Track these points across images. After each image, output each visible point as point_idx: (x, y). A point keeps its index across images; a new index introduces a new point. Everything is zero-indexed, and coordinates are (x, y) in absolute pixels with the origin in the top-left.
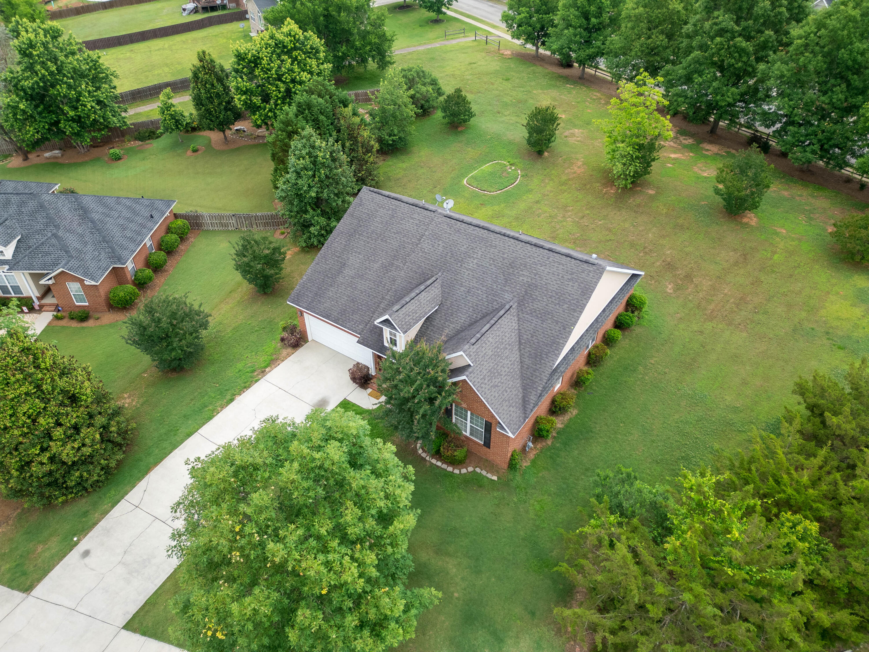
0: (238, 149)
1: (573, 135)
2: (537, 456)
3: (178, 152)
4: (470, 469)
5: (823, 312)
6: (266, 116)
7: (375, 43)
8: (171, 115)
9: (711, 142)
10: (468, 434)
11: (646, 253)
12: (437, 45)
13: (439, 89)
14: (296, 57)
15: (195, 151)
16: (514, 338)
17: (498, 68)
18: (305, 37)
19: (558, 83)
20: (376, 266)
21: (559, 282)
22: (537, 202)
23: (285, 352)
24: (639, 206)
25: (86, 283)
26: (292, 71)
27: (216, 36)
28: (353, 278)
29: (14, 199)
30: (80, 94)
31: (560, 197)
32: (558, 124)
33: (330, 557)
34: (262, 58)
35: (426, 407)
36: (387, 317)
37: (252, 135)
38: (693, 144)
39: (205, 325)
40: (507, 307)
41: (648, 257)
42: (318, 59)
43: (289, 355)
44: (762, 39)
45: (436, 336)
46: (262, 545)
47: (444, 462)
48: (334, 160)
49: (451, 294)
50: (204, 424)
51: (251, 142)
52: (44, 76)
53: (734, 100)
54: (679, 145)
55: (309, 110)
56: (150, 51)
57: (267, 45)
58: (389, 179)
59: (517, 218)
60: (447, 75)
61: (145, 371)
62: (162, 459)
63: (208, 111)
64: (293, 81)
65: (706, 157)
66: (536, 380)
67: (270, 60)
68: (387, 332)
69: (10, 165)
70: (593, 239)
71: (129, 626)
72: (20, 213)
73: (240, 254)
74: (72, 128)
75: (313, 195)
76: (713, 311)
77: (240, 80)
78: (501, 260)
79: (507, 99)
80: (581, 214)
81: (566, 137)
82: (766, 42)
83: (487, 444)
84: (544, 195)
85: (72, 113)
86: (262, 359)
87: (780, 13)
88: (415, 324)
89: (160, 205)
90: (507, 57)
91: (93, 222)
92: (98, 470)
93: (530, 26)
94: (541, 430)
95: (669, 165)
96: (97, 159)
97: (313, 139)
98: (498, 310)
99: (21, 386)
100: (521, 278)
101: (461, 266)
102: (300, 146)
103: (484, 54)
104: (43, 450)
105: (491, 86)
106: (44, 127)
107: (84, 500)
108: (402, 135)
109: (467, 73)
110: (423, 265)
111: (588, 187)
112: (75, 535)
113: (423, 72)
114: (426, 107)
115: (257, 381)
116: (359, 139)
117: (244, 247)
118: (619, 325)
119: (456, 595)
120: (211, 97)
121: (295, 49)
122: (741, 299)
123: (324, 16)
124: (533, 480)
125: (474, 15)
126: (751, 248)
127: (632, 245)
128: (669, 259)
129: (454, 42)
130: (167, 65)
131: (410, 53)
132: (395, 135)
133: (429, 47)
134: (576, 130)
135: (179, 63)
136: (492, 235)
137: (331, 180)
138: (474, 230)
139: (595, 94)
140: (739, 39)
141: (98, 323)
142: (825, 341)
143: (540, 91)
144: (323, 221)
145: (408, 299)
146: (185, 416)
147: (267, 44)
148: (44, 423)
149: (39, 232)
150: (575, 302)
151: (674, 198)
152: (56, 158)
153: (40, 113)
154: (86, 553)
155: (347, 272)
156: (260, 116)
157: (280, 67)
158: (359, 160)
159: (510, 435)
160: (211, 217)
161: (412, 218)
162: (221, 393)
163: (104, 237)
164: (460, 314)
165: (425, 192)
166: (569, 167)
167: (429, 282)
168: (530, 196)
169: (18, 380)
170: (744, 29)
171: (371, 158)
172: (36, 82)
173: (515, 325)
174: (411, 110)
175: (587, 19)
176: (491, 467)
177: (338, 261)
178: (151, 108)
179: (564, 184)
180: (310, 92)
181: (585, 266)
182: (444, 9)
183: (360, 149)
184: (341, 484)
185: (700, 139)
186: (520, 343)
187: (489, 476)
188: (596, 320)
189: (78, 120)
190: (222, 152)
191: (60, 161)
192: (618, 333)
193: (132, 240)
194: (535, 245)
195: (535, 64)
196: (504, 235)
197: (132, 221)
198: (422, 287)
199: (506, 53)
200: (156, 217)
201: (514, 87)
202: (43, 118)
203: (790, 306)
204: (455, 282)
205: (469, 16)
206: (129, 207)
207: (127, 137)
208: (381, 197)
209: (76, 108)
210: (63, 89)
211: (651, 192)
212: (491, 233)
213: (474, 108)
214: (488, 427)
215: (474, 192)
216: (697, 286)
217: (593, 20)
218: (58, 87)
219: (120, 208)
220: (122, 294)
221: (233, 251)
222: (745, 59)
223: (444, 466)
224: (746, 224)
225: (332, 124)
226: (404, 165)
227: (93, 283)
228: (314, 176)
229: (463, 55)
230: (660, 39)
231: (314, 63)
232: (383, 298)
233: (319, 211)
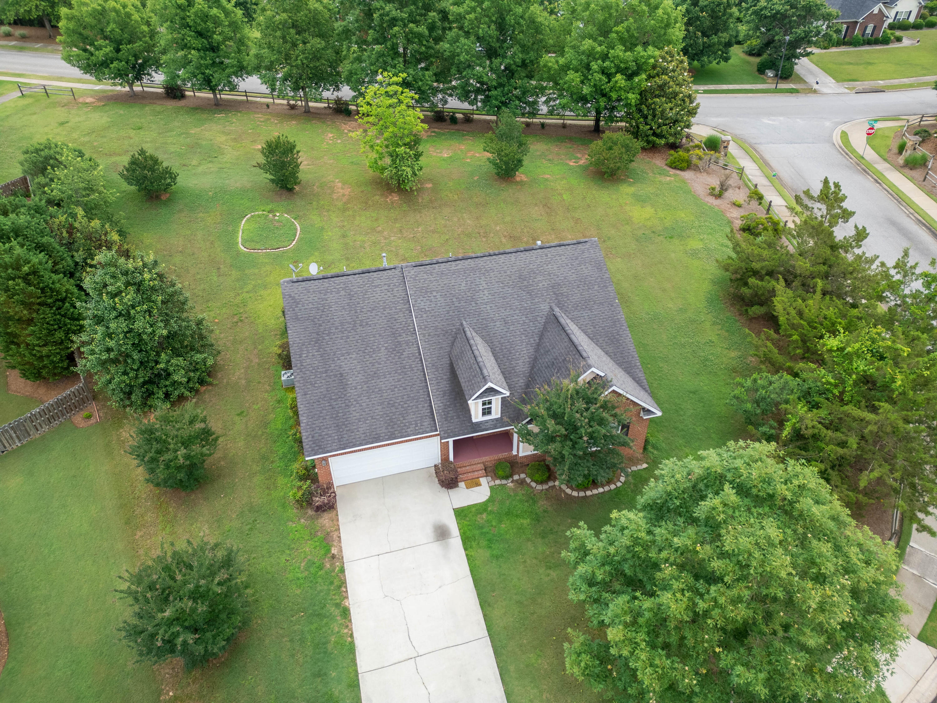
19: (202, 116)
21: (573, 271)
36: (488, 386)
40: (558, 314)
43: (336, 521)
45: (514, 380)
49: (492, 335)
66: (630, 359)
78: (508, 278)
100: (540, 285)
101: (476, 304)
110: (437, 324)
111: (371, 203)
115: (342, 571)
138: (457, 265)
145: (480, 359)
150: (599, 280)
151: (451, 183)
159: (658, 414)
161: (376, 287)
162: (322, 615)
164: (518, 347)
166: (333, 193)
167: (469, 334)
168: (330, 234)
176: (636, 459)
177: (330, 377)
187: (639, 467)
198: (472, 342)
204: (485, 322)
211: (428, 185)
212: (477, 260)
224: (521, 181)
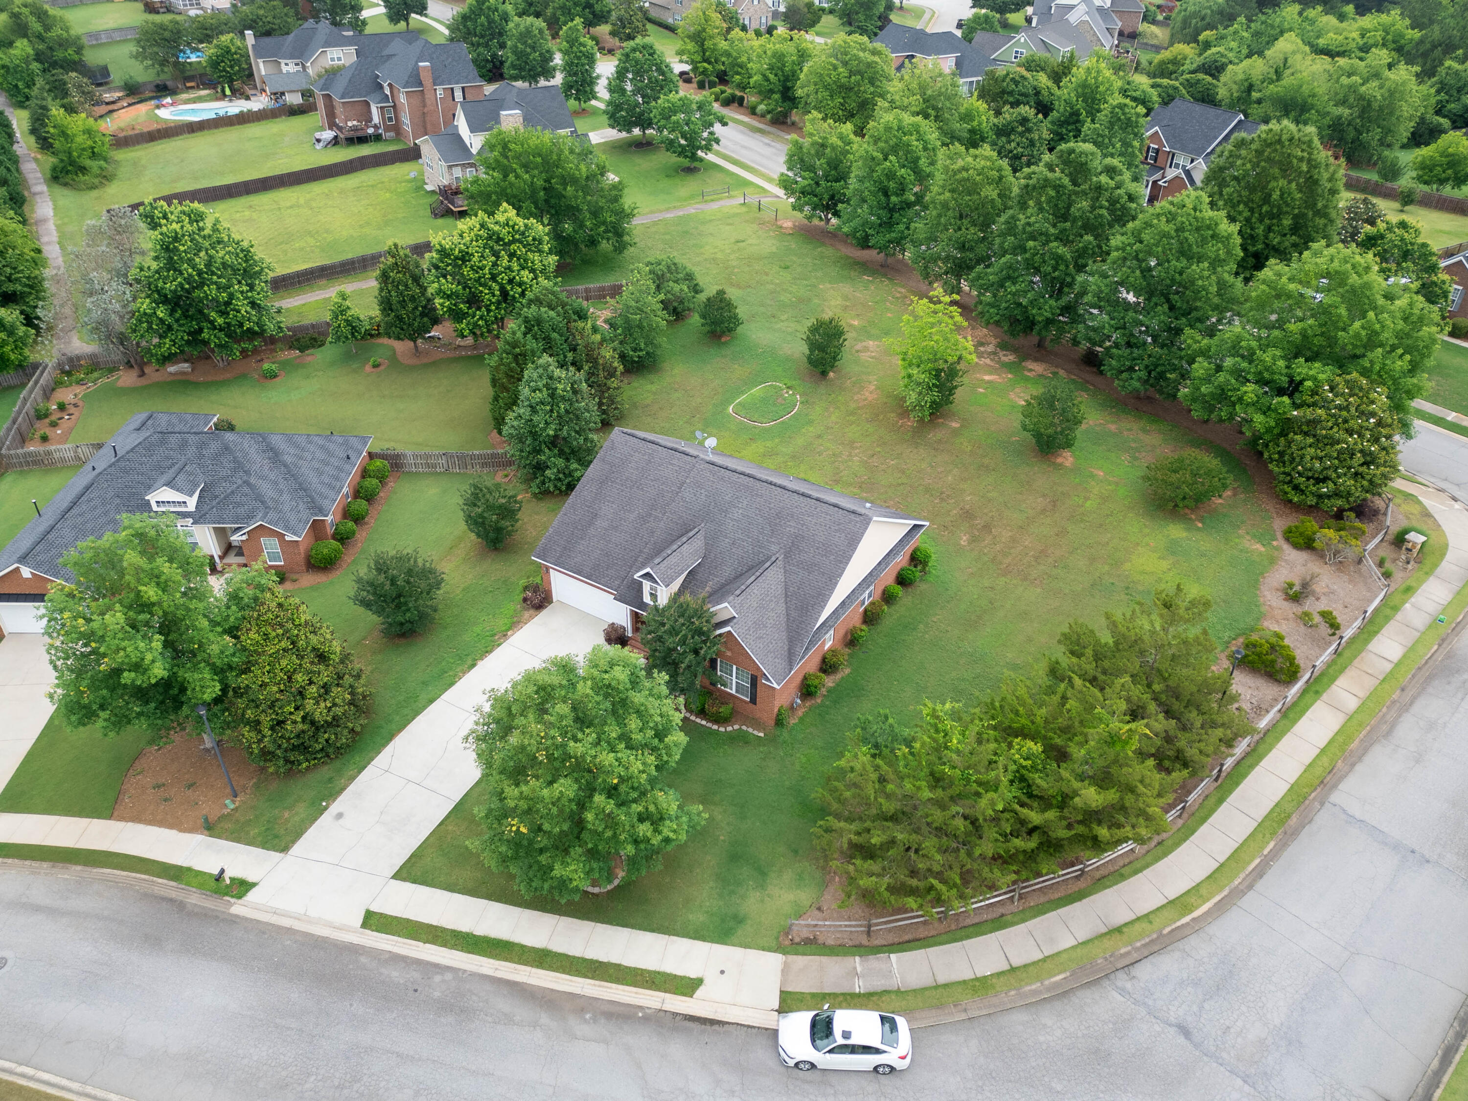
0: (434, 364)
1: (866, 349)
2: (806, 714)
3: (354, 366)
4: (736, 727)
5: (1128, 565)
6: (476, 325)
7: (611, 222)
8: (347, 321)
9: (1036, 360)
10: (733, 692)
11: (942, 500)
12: (691, 210)
13: (696, 285)
14: (515, 251)
15: (376, 366)
16: (780, 590)
17: (774, 249)
18: (526, 226)
19: (853, 273)
20: (632, 517)
21: (826, 533)
22: (819, 437)
23: (527, 614)
24: (940, 441)
25: (287, 538)
26: (509, 268)
27: (372, 186)
28: (606, 530)
29: (192, 439)
30: (231, 296)
31: (846, 430)
32: (845, 340)
33: (619, 755)
34: (472, 254)
35: (691, 657)
36: (648, 570)
37: (450, 344)
38: (1014, 362)
39: (438, 584)
40: (773, 559)
41: (944, 504)
42: (540, 251)
43: (532, 617)
44: (1081, 245)
45: (700, 588)
46: (564, 746)
47: (708, 721)
48: (575, 392)
49: (715, 546)
50: (446, 690)
51: (449, 354)
52: (190, 275)
53: (1053, 314)
54: (998, 362)
55: (538, 325)
56: (279, 209)
57: (478, 237)
58: (635, 405)
59: (794, 457)
60: (706, 260)
61: (365, 638)
62: (405, 726)
63: (399, 318)
64: (511, 281)
65: (1027, 379)
67: (482, 256)
68: (647, 585)
69: (121, 383)
70: (883, 483)
71: (397, 876)
72: (201, 456)
73: (472, 502)
74: (219, 338)
75: (551, 433)
76: (1009, 565)
77: (444, 281)
78: (768, 510)
79: (785, 297)
80: (870, 452)
81: (857, 351)
82: (1085, 248)
83: (753, 701)
84: (828, 428)
85: (220, 321)
86: (501, 623)
87: (1101, 216)
88: (677, 577)
89: (354, 442)
90: (787, 231)
91: (286, 466)
92: (345, 732)
93: (816, 196)
94: (809, 686)
95: (981, 390)
96: (243, 376)
97: (551, 368)
98: (764, 562)
99: (280, 641)
100: (788, 529)
101: (726, 516)
102: (535, 375)
103: (755, 226)
104: (297, 708)
105: (765, 277)
106: (182, 338)
107: (326, 767)
108: (650, 349)
109: (732, 257)
110: (684, 515)
111: (881, 417)
112: (323, 800)
113: (675, 264)
114: (679, 310)
115: (499, 645)
116: (601, 361)
117: (475, 496)
118: (902, 580)
119: (722, 838)
120: (404, 301)
121: (514, 241)
122: (1042, 551)
123: (545, 189)
124: (800, 736)
125: (742, 160)
126: (1063, 493)
127: (927, 490)
128: (967, 507)
129: (715, 206)
130: (309, 233)
131: (655, 223)
132: (641, 350)
133: (681, 213)
134: (871, 343)
135: (327, 231)
136: (758, 484)
137: (571, 416)
138: (738, 478)
139: (900, 289)
140: (1055, 244)
141: (296, 585)
142: (1123, 597)
143: (828, 286)
144: (560, 462)
145: (669, 552)
146: (423, 683)
147: (477, 235)
148: (300, 680)
149: (225, 479)
150: (841, 553)
151: (981, 433)
152: (183, 373)
153: (177, 321)
154: (340, 816)
155: (599, 523)
156: (467, 324)
157: (495, 264)
158: (599, 386)
159: (775, 685)
160: (415, 456)
161: (671, 465)
162: (460, 658)
163: (300, 484)
164: (725, 568)
165: (681, 423)
166: (858, 393)
167: (691, 534)
168: (811, 429)
169: (278, 635)
170: (1061, 232)
171: (614, 383)
172: (180, 283)
173: (781, 577)
174: (660, 319)
175: (886, 194)
176: (757, 724)
177: (588, 511)
178: (303, 302)
179: (853, 413)
180: (538, 301)
181: (852, 516)
182: (700, 153)
183: (601, 372)
184: (624, 702)
185: (1024, 355)
186: (786, 596)
187: (756, 733)
188: (870, 574)
189: (226, 329)
190: (412, 368)
191: (192, 378)
192: (898, 590)
193: (331, 487)
194: (803, 495)
195: (823, 244)
196: (771, 483)
197: (327, 464)
198: (684, 539)
199: (785, 225)
200: (353, 458)
201: (795, 278)
202: (180, 326)
203: (1093, 560)
204: (719, 533)
205: (736, 162)
206: (322, 447)
207: (279, 345)
208: (636, 440)
209: (223, 313)
210: (211, 290)
211: (955, 425)
213: (742, 311)
214: (754, 681)
215: (742, 423)
216: (995, 538)
217: (894, 199)
218: (206, 288)
219: (312, 448)
220: (325, 551)
221: (461, 502)
222: (1062, 267)
223: (709, 725)
224: (1061, 465)
225: (566, 341)
226: (654, 388)
227: (296, 538)
228: (552, 411)
229: (728, 228)
230: (973, 233)
231: (537, 257)
232: (641, 551)
233: (556, 451)
